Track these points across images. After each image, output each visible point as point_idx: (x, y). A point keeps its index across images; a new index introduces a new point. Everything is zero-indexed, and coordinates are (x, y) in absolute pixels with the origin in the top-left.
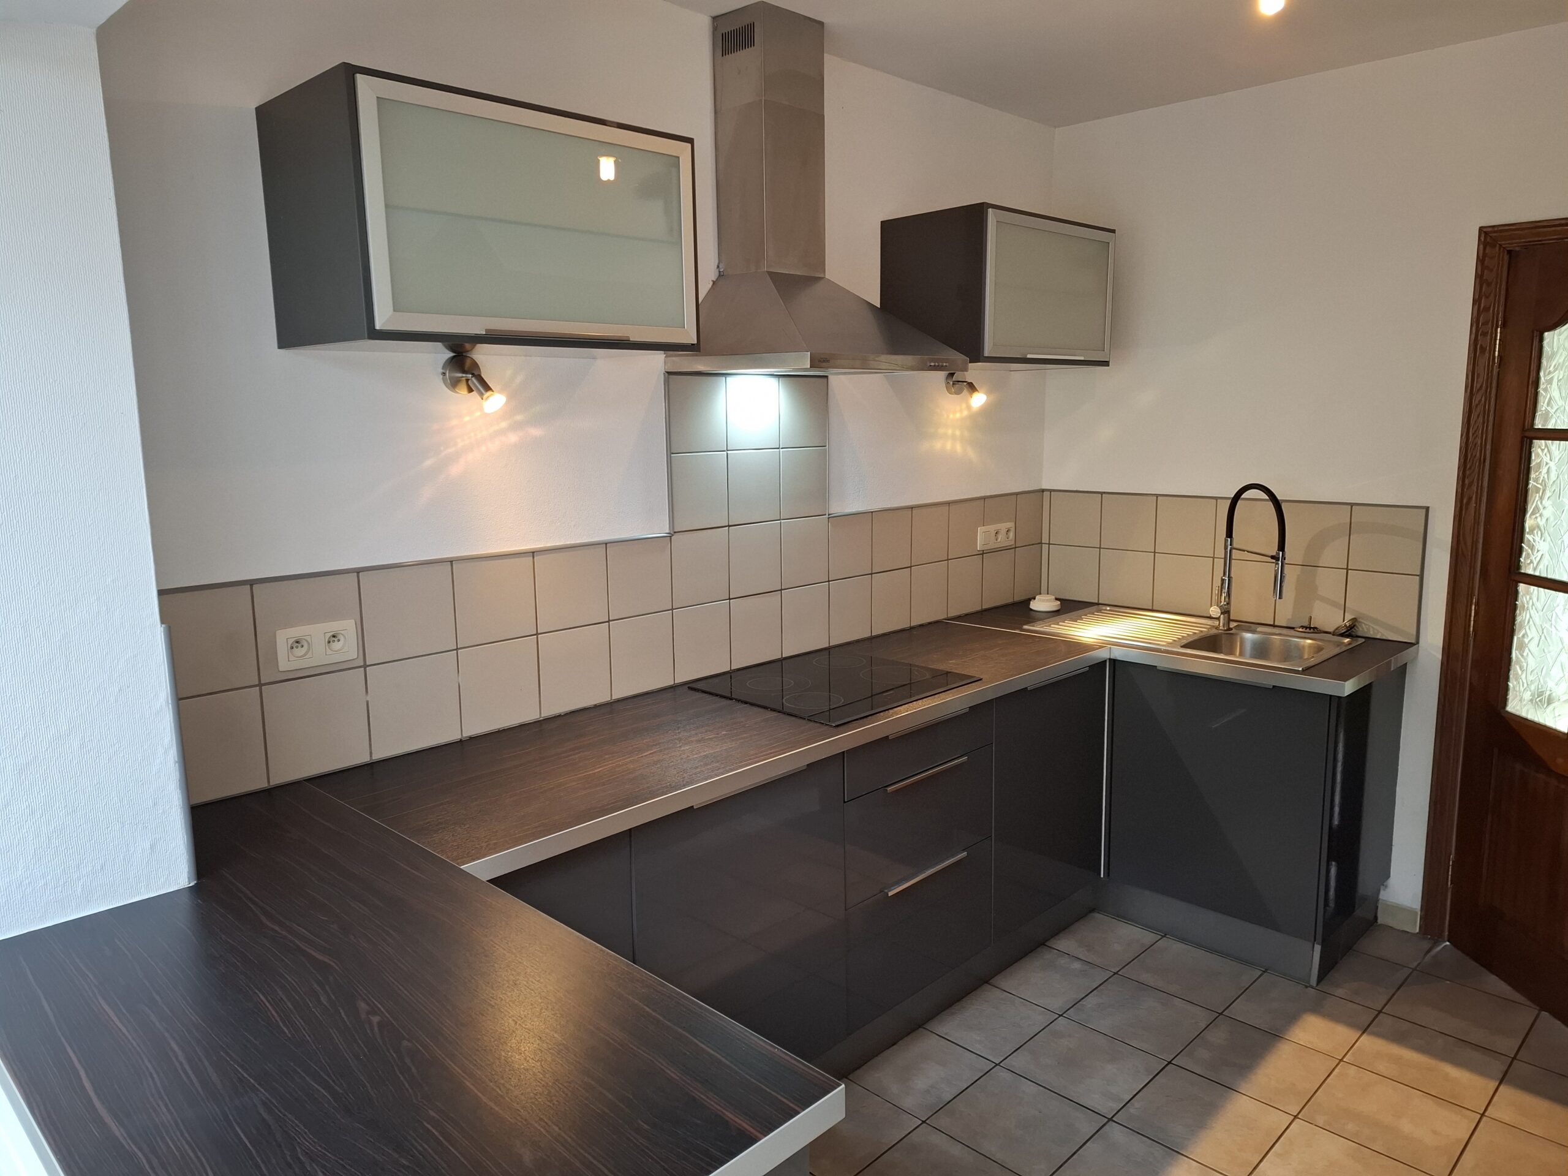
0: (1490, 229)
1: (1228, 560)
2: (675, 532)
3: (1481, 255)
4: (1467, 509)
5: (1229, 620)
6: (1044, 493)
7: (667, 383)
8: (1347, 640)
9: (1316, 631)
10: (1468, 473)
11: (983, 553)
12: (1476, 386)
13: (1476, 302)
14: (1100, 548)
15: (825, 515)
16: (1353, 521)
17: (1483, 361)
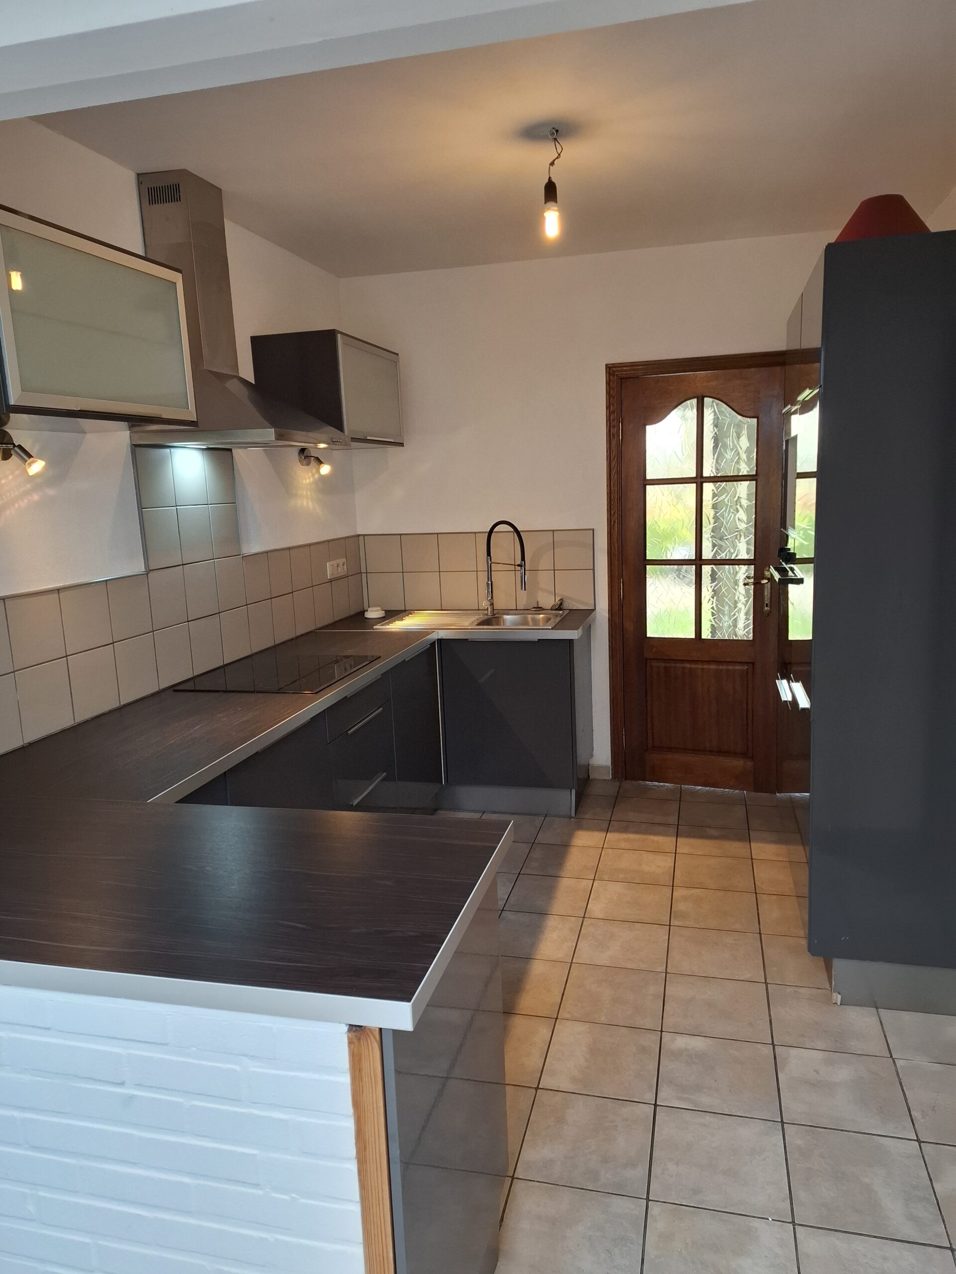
0: (611, 366)
1: (490, 571)
2: (150, 570)
3: (608, 380)
4: (613, 528)
5: (493, 610)
6: (360, 537)
7: (133, 453)
8: (561, 612)
9: (540, 609)
10: (612, 507)
11: (331, 581)
12: (612, 457)
13: (608, 407)
14: (403, 572)
15: (240, 555)
16: (555, 540)
17: (614, 442)
